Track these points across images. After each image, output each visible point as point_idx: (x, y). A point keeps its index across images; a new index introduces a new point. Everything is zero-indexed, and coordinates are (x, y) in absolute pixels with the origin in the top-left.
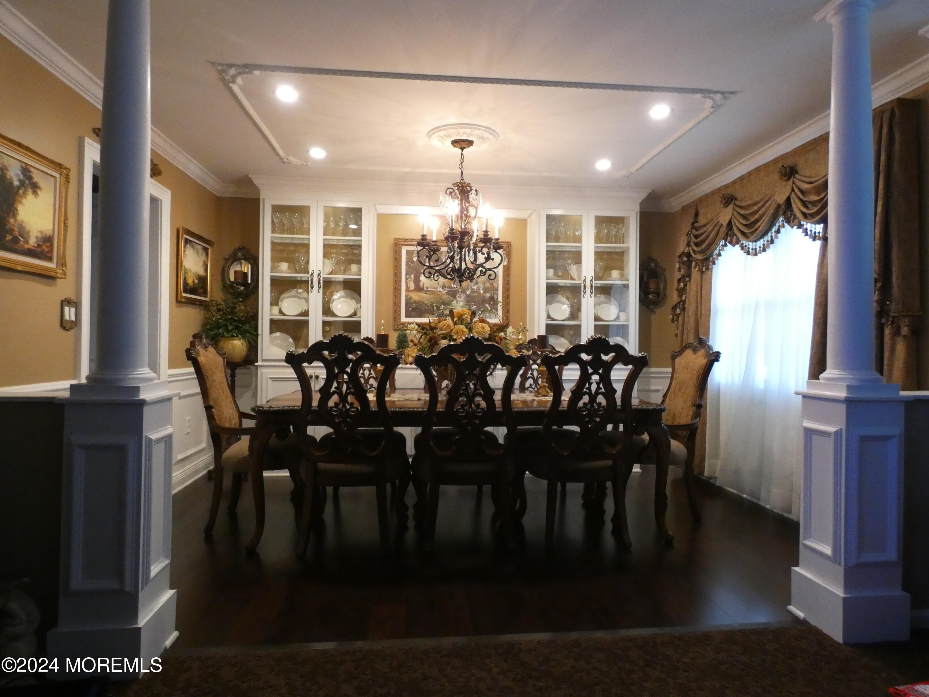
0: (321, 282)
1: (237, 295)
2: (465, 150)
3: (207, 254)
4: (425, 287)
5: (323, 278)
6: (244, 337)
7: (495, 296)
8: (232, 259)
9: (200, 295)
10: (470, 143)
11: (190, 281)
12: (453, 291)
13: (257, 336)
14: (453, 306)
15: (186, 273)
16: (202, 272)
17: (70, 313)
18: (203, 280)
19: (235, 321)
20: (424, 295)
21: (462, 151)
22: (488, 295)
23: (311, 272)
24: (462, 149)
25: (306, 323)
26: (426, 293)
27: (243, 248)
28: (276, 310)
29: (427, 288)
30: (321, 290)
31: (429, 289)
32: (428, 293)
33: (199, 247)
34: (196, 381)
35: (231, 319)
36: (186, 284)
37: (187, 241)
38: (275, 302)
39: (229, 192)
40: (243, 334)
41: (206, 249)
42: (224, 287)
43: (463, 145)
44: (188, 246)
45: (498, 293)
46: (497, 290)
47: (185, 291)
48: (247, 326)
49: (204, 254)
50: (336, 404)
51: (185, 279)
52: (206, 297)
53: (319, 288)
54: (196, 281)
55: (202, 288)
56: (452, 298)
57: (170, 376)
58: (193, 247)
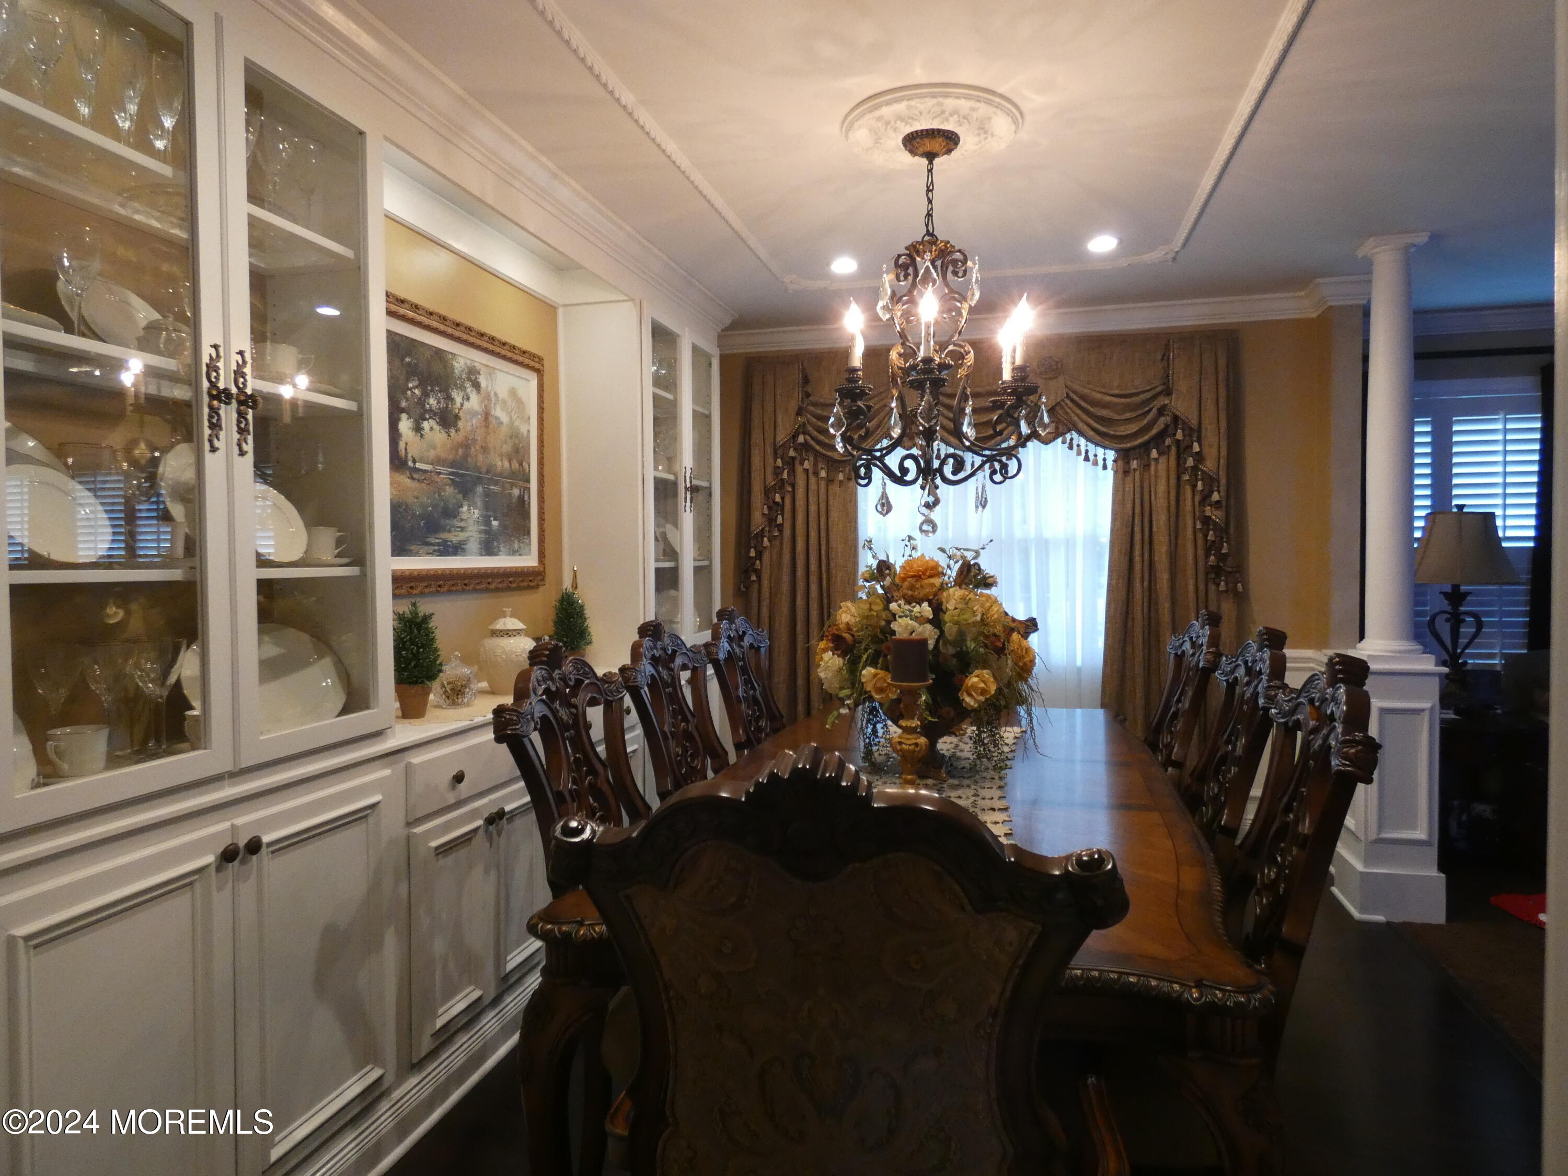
2: (937, 161)
4: (409, 456)
7: (526, 498)
10: (950, 140)
12: (462, 475)
14: (462, 520)
20: (408, 482)
21: (931, 163)
24: (931, 156)
26: (412, 478)
29: (414, 461)
31: (418, 465)
32: (416, 476)
43: (932, 146)
45: (529, 488)
46: (528, 479)
56: (460, 496)
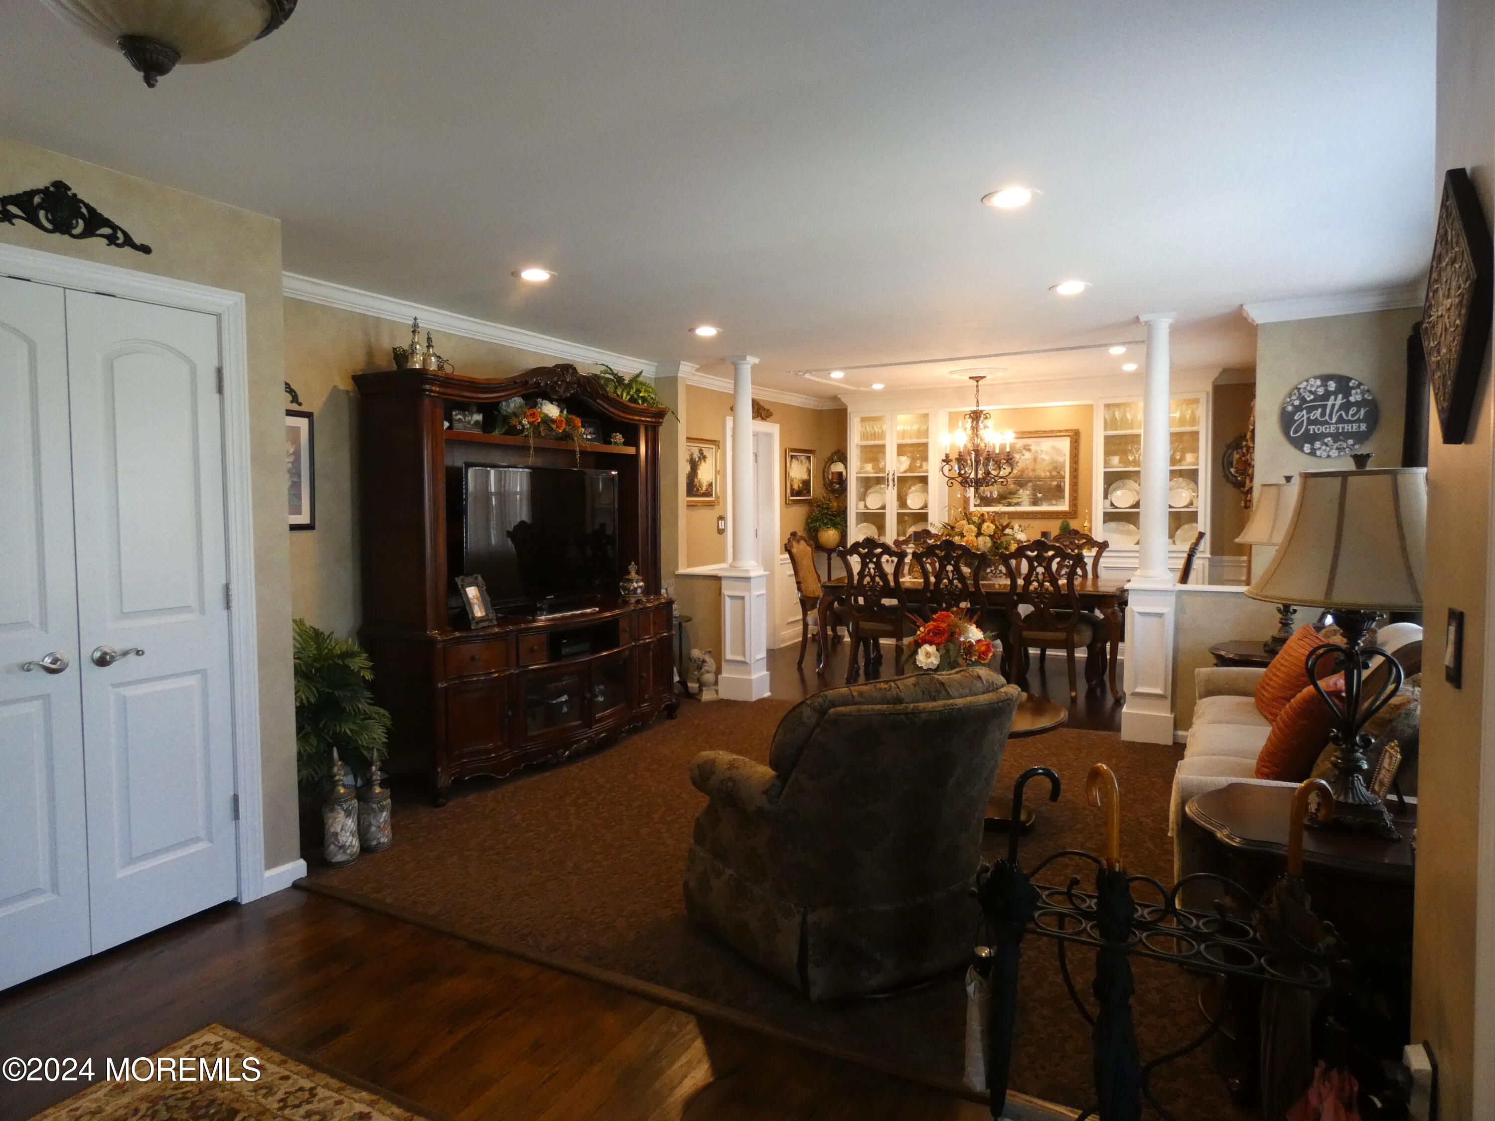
0: (896, 480)
1: (833, 491)
3: (810, 461)
5: (898, 477)
6: (836, 528)
7: (1062, 484)
8: (830, 462)
9: (804, 495)
10: (982, 377)
11: (796, 487)
13: (846, 527)
15: (792, 481)
16: (805, 477)
17: (721, 524)
18: (806, 483)
19: (829, 515)
21: (978, 383)
22: (1055, 483)
23: (887, 472)
25: (883, 515)
27: (839, 451)
28: (862, 504)
30: (896, 487)
33: (803, 458)
34: (791, 565)
35: (826, 513)
36: (792, 489)
37: (792, 457)
38: (862, 497)
39: (828, 406)
40: (835, 525)
41: (808, 458)
42: (824, 485)
43: (977, 379)
44: (793, 460)
46: (1064, 477)
47: (792, 495)
48: (838, 520)
49: (807, 462)
50: (868, 583)
51: (792, 486)
52: (810, 496)
53: (894, 485)
54: (801, 485)
55: (806, 489)
57: (782, 560)
58: (797, 459)
